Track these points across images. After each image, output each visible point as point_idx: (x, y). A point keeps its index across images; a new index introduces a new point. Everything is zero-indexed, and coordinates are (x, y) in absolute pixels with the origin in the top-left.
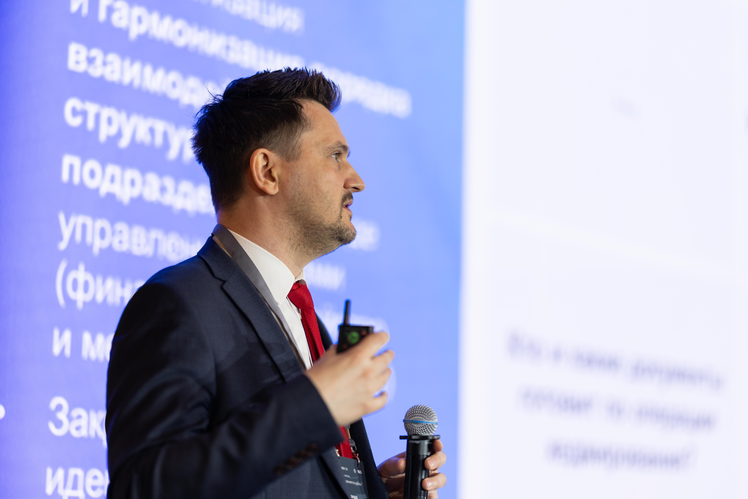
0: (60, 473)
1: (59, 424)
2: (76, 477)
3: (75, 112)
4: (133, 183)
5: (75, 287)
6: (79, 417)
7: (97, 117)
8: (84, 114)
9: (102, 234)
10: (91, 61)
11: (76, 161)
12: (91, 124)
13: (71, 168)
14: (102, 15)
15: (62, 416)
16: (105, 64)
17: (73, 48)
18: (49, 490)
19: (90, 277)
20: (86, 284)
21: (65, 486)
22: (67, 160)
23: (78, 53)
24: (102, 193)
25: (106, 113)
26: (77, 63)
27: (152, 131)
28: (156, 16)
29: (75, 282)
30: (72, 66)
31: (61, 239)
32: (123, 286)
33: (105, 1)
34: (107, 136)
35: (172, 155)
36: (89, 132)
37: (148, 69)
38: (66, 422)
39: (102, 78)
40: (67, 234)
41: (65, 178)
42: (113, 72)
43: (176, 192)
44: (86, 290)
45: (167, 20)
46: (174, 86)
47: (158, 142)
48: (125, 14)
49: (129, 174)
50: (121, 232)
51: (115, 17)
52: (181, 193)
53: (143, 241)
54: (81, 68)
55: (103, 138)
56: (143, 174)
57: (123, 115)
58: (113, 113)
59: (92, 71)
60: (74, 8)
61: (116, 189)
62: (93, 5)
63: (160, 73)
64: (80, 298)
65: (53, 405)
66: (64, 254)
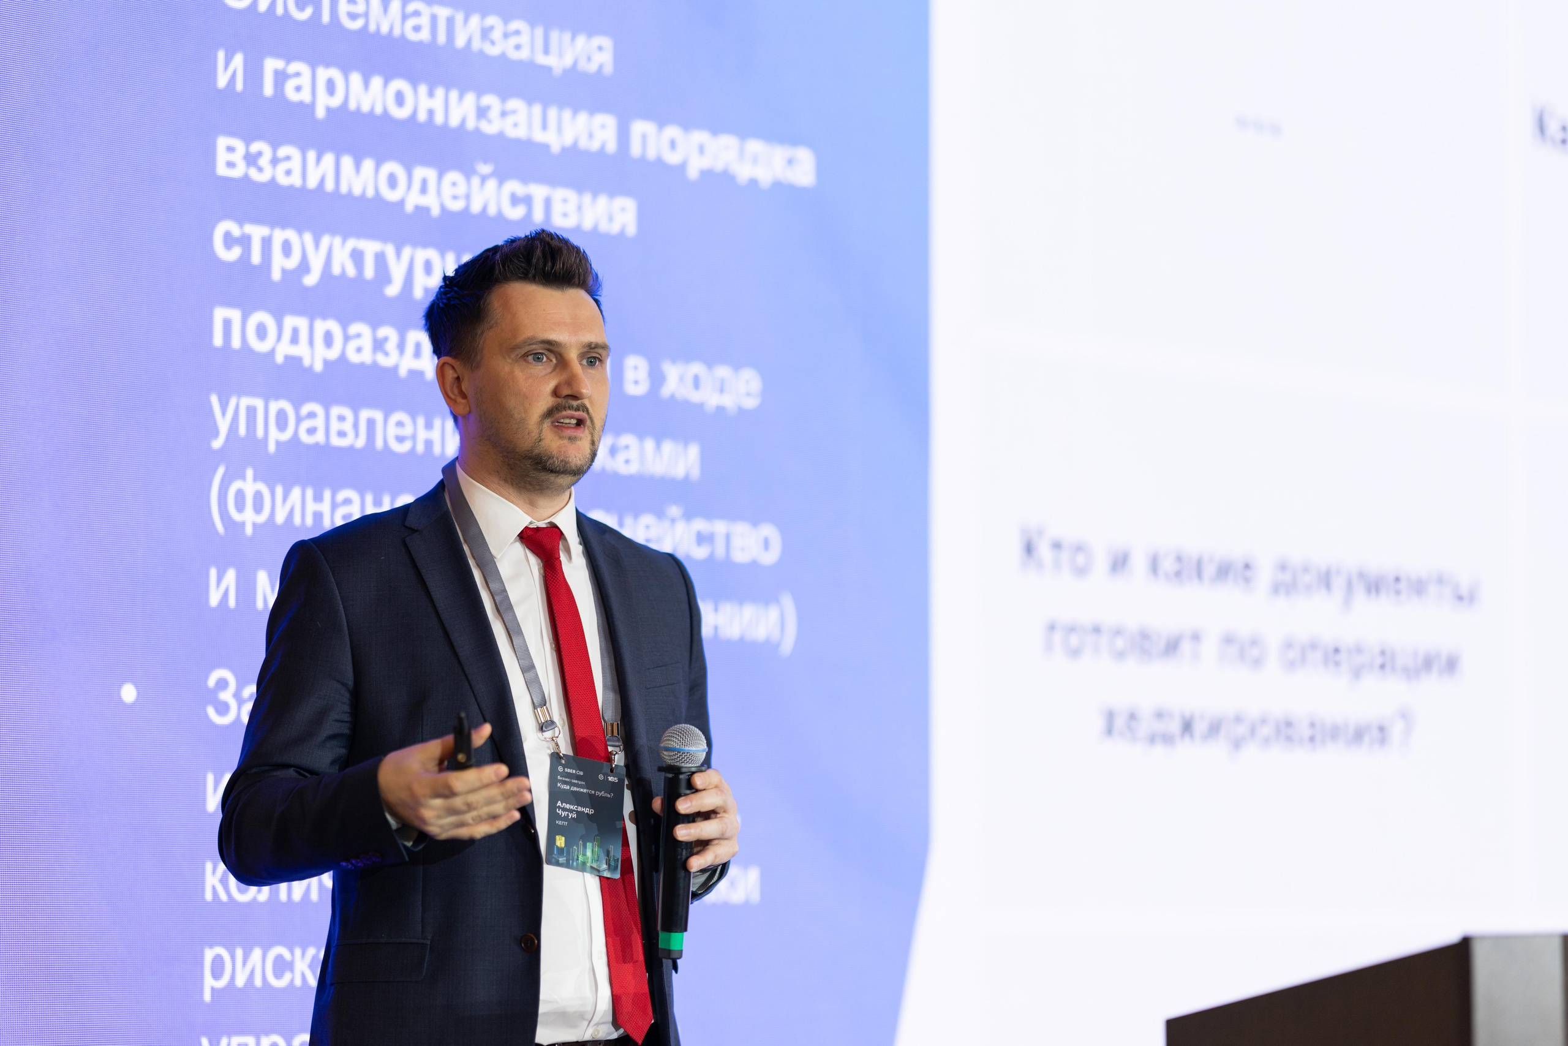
1: (223, 708)
3: (229, 241)
4: (328, 339)
5: (240, 505)
7: (267, 243)
8: (245, 241)
9: (282, 421)
10: (251, 159)
11: (235, 315)
12: (256, 258)
13: (227, 324)
14: (268, 90)
15: (226, 696)
16: (275, 161)
17: (222, 142)
18: (211, 807)
19: (262, 487)
20: (258, 496)
22: (220, 314)
23: (231, 149)
24: (279, 359)
25: (279, 236)
26: (231, 165)
27: (357, 257)
28: (356, 78)
29: (240, 495)
30: (222, 170)
31: (216, 434)
32: (318, 498)
33: (271, 65)
34: (284, 271)
35: (393, 290)
36: (255, 267)
37: (347, 162)
38: (233, 704)
39: (273, 181)
40: (223, 425)
41: (218, 341)
42: (288, 173)
43: (401, 347)
44: (258, 508)
45: (377, 82)
46: (392, 181)
47: (369, 272)
48: (305, 80)
49: (321, 326)
50: (312, 415)
51: (289, 86)
52: (410, 348)
53: (348, 426)
54: (238, 172)
55: (276, 275)
56: (345, 325)
57: (308, 237)
58: (291, 234)
59: (253, 173)
60: (222, 81)
61: (301, 350)
62: (254, 73)
63: (368, 165)
64: (249, 518)
65: (211, 682)
66: (221, 456)
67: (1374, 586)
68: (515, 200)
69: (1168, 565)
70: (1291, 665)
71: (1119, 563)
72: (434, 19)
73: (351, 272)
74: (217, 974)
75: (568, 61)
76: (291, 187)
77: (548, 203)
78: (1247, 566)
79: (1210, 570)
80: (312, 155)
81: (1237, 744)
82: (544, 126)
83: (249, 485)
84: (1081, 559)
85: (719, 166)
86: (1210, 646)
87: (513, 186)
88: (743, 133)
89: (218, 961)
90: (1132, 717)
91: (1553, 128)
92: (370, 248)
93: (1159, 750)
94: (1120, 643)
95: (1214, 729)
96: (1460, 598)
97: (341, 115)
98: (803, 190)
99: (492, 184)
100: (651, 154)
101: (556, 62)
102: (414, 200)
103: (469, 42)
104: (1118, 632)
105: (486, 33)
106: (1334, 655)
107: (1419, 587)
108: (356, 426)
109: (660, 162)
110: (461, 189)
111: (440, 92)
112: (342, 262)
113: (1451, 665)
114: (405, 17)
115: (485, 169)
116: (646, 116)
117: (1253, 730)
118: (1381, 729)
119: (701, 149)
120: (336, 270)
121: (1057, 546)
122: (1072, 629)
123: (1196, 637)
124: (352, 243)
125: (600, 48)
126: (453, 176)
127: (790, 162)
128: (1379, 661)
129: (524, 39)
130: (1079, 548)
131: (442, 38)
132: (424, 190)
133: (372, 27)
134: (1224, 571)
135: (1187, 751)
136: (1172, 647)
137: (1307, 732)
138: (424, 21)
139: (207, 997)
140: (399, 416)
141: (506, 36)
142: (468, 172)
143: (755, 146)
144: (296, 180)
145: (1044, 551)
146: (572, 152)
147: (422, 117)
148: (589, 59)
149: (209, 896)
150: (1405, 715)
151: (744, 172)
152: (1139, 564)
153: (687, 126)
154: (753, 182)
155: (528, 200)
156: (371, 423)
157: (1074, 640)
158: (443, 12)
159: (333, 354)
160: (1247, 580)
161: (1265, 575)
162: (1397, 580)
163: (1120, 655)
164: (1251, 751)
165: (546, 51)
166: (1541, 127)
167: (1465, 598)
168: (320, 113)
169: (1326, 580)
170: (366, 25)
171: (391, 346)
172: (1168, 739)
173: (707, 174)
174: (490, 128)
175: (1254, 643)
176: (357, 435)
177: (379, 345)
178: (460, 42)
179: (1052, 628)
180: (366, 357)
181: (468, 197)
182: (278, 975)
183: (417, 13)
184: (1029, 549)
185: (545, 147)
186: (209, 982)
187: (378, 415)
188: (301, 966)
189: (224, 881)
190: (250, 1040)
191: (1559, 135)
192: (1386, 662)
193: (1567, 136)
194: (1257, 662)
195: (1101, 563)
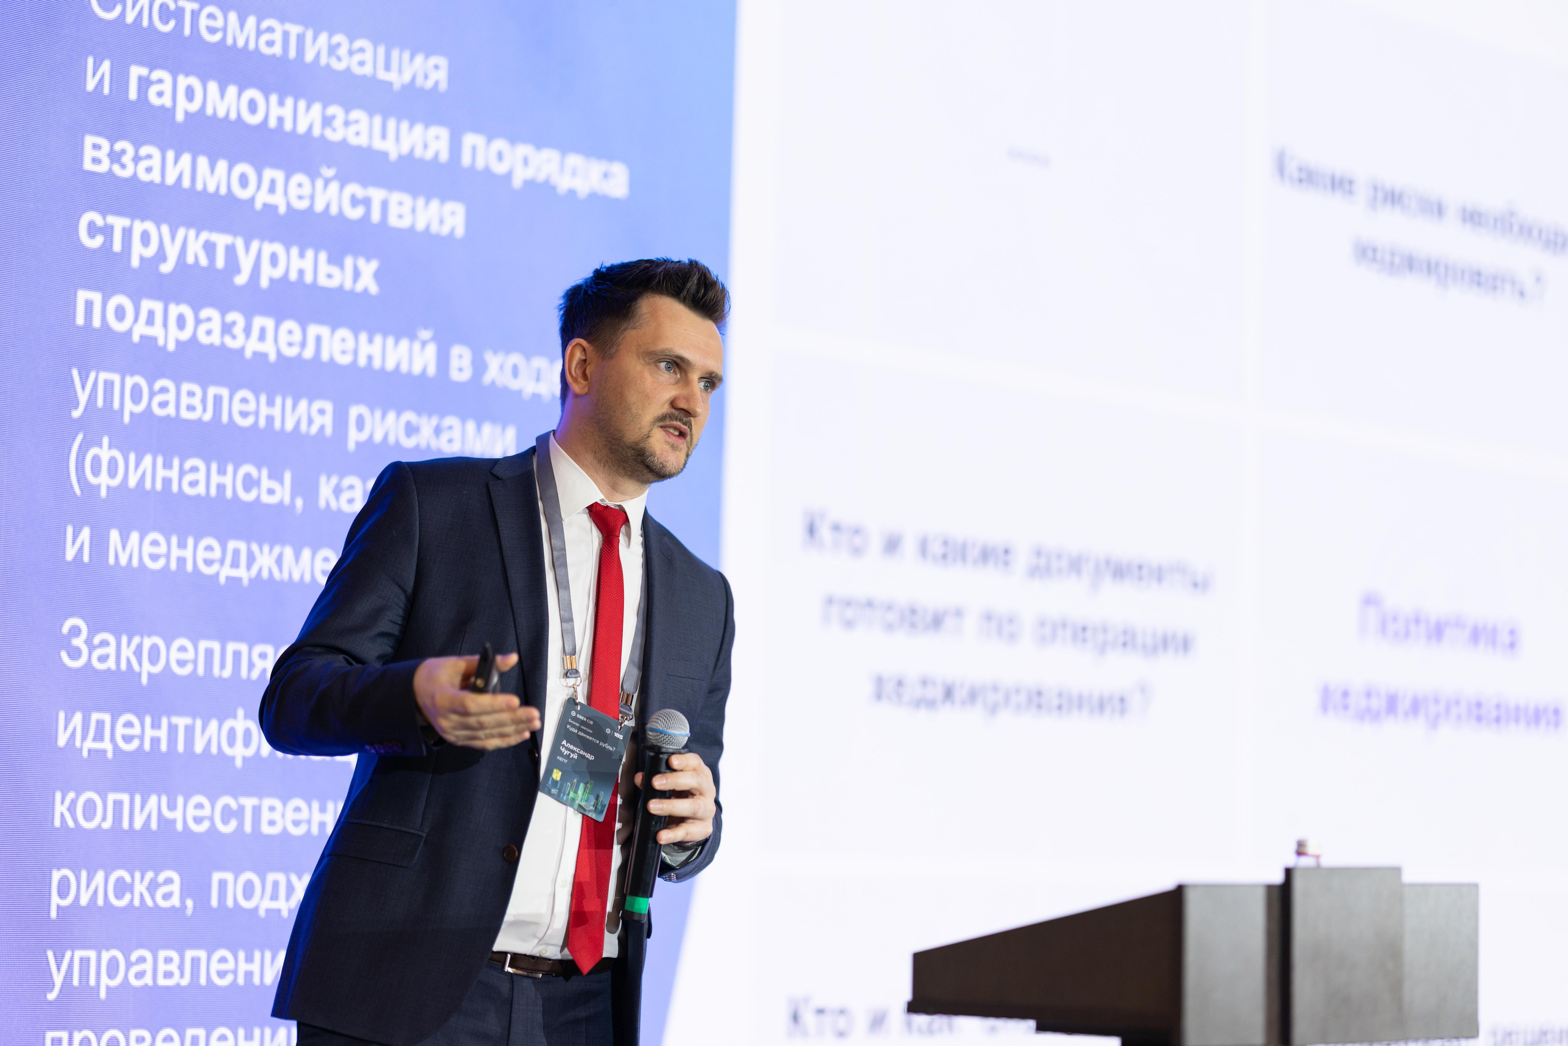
0: (78, 718)
1: (75, 654)
2: (100, 724)
4: (181, 322)
5: (96, 470)
6: (104, 643)
7: (127, 233)
8: (107, 231)
9: (136, 395)
10: (115, 157)
11: (96, 297)
12: (117, 247)
13: (89, 305)
14: (133, 95)
15: (78, 642)
16: (137, 159)
17: (89, 140)
18: (62, 741)
19: (116, 454)
20: (113, 462)
21: (84, 738)
22: (82, 296)
23: (96, 147)
24: (136, 338)
25: (139, 227)
26: (96, 161)
27: (210, 248)
28: (213, 87)
29: (96, 460)
30: (88, 165)
31: (76, 404)
32: (167, 465)
33: (136, 72)
34: (142, 259)
35: (241, 279)
36: (116, 254)
37: (203, 162)
38: (85, 650)
39: (135, 177)
40: (83, 398)
41: (80, 320)
42: (149, 170)
43: (247, 331)
44: (112, 473)
45: (232, 90)
46: (244, 181)
47: (220, 263)
48: (167, 87)
49: (174, 310)
50: (164, 390)
51: (152, 91)
52: (255, 332)
53: (196, 401)
54: (103, 168)
55: (135, 262)
56: (196, 310)
57: (165, 229)
58: (150, 226)
59: (116, 169)
60: (91, 85)
61: (157, 331)
62: (120, 78)
63: (222, 165)
64: (103, 481)
65: (65, 630)
66: (80, 424)
67: (1119, 571)
68: (355, 201)
69: (936, 548)
70: (1042, 640)
71: (892, 545)
72: (286, 35)
73: (204, 261)
74: (63, 893)
75: (407, 78)
76: (151, 183)
77: (385, 205)
78: (1007, 552)
79: (974, 553)
80: (170, 155)
81: (993, 710)
82: (384, 136)
83: (105, 453)
84: (857, 541)
85: (541, 177)
86: (971, 623)
87: (354, 189)
88: (564, 149)
89: (64, 882)
90: (900, 683)
91: (1292, 167)
92: (222, 240)
93: (922, 714)
94: (891, 617)
95: (973, 696)
96: (1195, 585)
97: (197, 119)
98: (615, 201)
99: (334, 186)
100: (480, 164)
101: (396, 78)
102: (263, 198)
103: (318, 55)
104: (889, 608)
105: (333, 49)
106: (1081, 633)
107: (1159, 575)
108: (204, 401)
109: (487, 171)
110: (307, 190)
111: (289, 102)
112: (196, 252)
113: (1186, 645)
114: (259, 33)
115: (329, 173)
116: (477, 129)
117: (1007, 698)
118: (1122, 700)
119: (526, 161)
120: (190, 260)
121: (836, 528)
122: (848, 603)
123: (959, 613)
124: (205, 236)
125: (436, 67)
126: (299, 178)
127: (606, 175)
128: (1121, 639)
129: (368, 56)
130: (857, 531)
131: (292, 54)
132: (272, 189)
133: (229, 41)
134: (986, 555)
135: (949, 716)
136: (937, 622)
137: (1055, 702)
138: (277, 37)
139: (53, 914)
140: (244, 393)
141: (351, 53)
142: (313, 175)
143: (574, 160)
144: (155, 177)
145: (825, 533)
146: (408, 159)
147: (272, 123)
148: (426, 77)
149: (57, 823)
150: (1143, 689)
151: (564, 183)
152: (909, 546)
153: (513, 139)
154: (572, 193)
155: (367, 202)
156: (218, 399)
157: (850, 613)
158: (294, 30)
159: (185, 335)
160: (1006, 563)
161: (1022, 559)
162: (1140, 567)
163: (890, 627)
164: (1005, 718)
165: (387, 68)
166: (1281, 168)
167: (1200, 585)
168: (180, 117)
169: (1076, 565)
170: (224, 39)
171: (238, 330)
172: (931, 704)
173: (530, 184)
174: (334, 135)
175: (1011, 621)
176: (205, 410)
177: (227, 329)
178: (309, 57)
179: (830, 601)
180: (215, 339)
181: (312, 197)
182: (119, 896)
183: (270, 30)
184: (811, 530)
185: (385, 155)
186: (55, 900)
187: (224, 392)
188: (140, 888)
189: (72, 809)
190: (92, 954)
191: (1296, 175)
192: (1128, 640)
193: (1304, 176)
194: (1013, 637)
195: (876, 544)
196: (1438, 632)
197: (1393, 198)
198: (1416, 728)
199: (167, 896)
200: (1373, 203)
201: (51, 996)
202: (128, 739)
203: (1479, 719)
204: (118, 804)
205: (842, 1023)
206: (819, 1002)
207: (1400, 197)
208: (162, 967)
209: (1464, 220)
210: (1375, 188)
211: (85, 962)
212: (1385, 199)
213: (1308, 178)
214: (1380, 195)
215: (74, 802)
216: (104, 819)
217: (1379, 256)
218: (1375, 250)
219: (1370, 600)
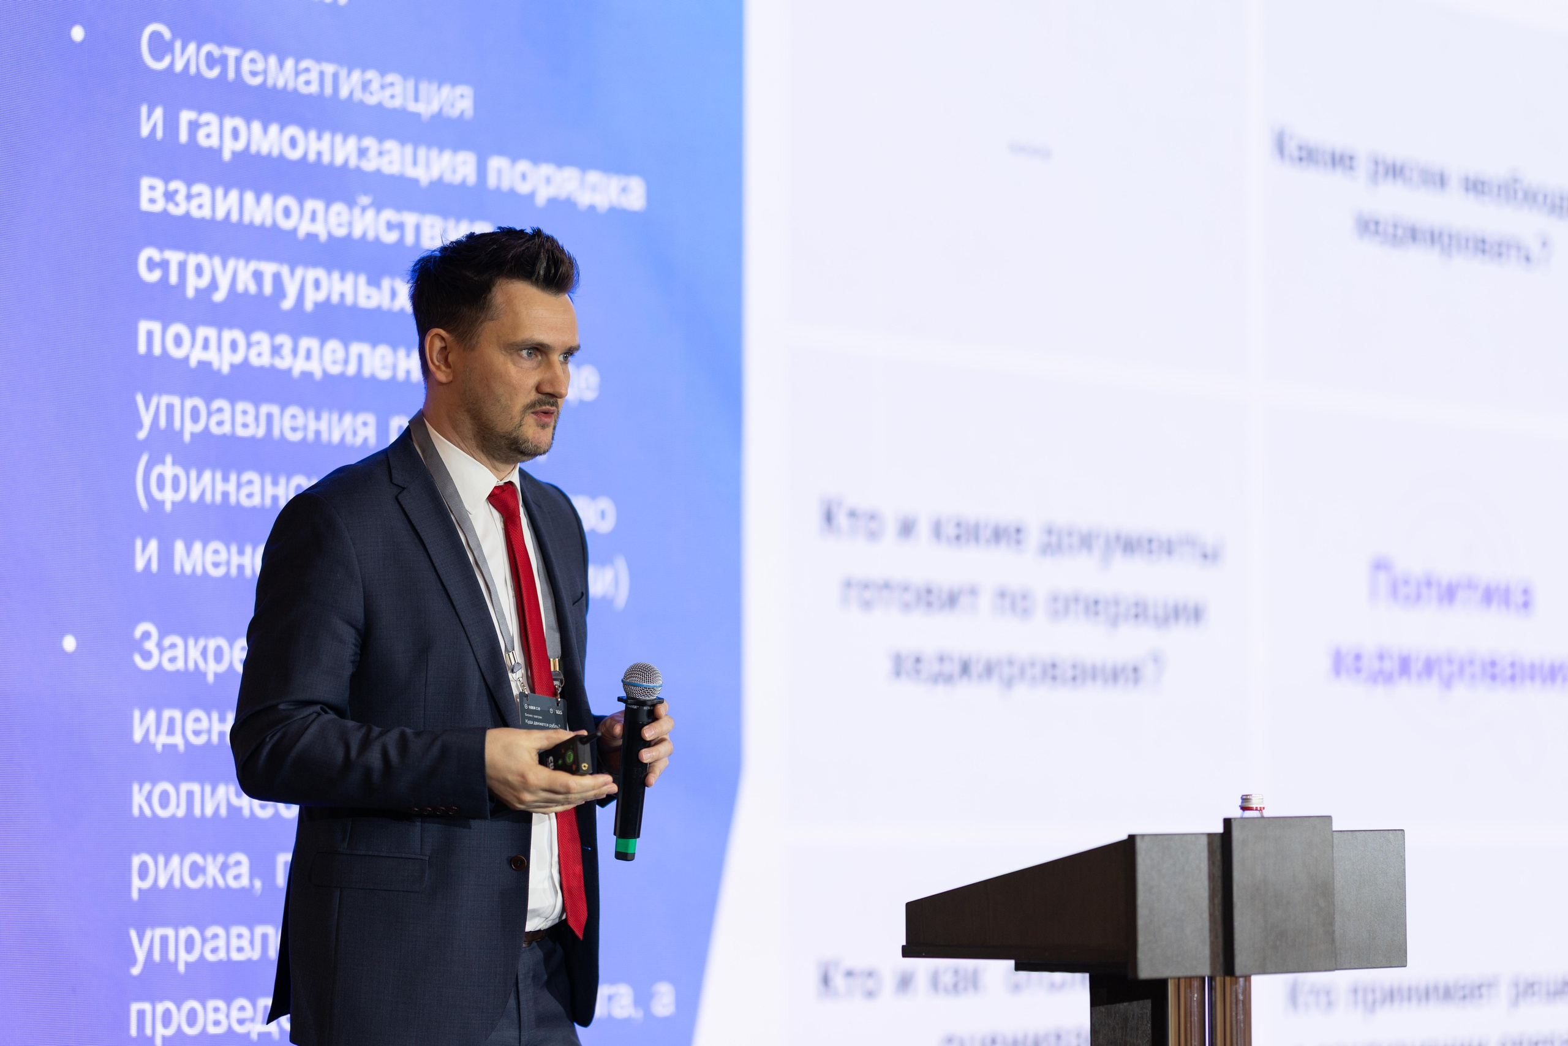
0: (151, 715)
1: (146, 656)
2: (171, 720)
3: (151, 265)
4: (234, 346)
5: (161, 486)
6: (173, 646)
7: (182, 266)
8: (164, 265)
9: (195, 415)
10: (170, 196)
11: (156, 327)
12: (173, 279)
13: (150, 335)
14: (183, 137)
15: (150, 645)
16: (189, 197)
17: (145, 182)
18: (138, 737)
19: (180, 471)
20: (176, 478)
21: (158, 734)
22: (144, 326)
23: (152, 188)
24: (193, 363)
25: (193, 260)
26: (152, 201)
27: (258, 276)
28: (256, 126)
29: (161, 478)
30: (145, 206)
31: (140, 426)
32: (226, 479)
33: (186, 116)
34: (197, 290)
35: (288, 304)
36: (173, 287)
37: (249, 197)
38: (156, 652)
39: (187, 215)
40: (147, 419)
41: (142, 348)
42: (200, 207)
43: (295, 351)
44: (176, 487)
45: (274, 129)
46: (287, 212)
47: (268, 289)
48: (214, 128)
49: (228, 335)
50: (220, 410)
51: (201, 135)
52: (302, 352)
53: (250, 419)
54: (158, 207)
55: (190, 293)
56: (247, 334)
57: (217, 261)
58: (202, 259)
59: (172, 209)
60: (145, 131)
61: (211, 356)
62: (171, 124)
63: (267, 199)
64: (168, 497)
65: (138, 632)
66: (145, 445)
67: (1130, 546)
68: (390, 226)
69: (950, 530)
70: (1056, 615)
71: (907, 528)
72: (322, 74)
73: (253, 288)
74: (143, 875)
75: (434, 107)
76: (203, 220)
77: (418, 228)
78: (1018, 531)
79: (986, 533)
80: (220, 192)
81: (1009, 683)
82: (415, 163)
83: (168, 469)
84: (873, 526)
85: (563, 194)
86: (985, 601)
87: (388, 215)
88: (584, 164)
89: (144, 868)
90: (918, 660)
91: (1291, 147)
92: (269, 269)
93: (941, 689)
94: (909, 597)
95: (989, 670)
96: (1205, 556)
97: (244, 157)
98: (634, 214)
99: (370, 214)
100: (505, 185)
101: (425, 108)
102: (305, 228)
103: (351, 94)
104: (906, 589)
105: (365, 85)
106: (1093, 607)
107: (1169, 548)
108: (257, 418)
109: (512, 193)
110: (345, 218)
111: (327, 137)
112: (245, 282)
113: (1197, 614)
114: (297, 74)
115: (365, 200)
116: (501, 152)
117: (1022, 671)
118: (1135, 670)
119: (548, 180)
120: (240, 288)
121: (852, 514)
122: (866, 586)
123: (973, 592)
124: (253, 265)
125: (462, 96)
126: (338, 207)
127: (624, 190)
128: (1133, 611)
129: (398, 90)
130: (873, 517)
131: (328, 90)
132: (313, 218)
133: (270, 83)
134: (998, 535)
135: (967, 691)
136: (952, 600)
137: (1070, 673)
138: (314, 76)
139: (135, 895)
140: (293, 410)
141: (383, 87)
142: (351, 203)
143: (594, 177)
144: (206, 213)
145: (842, 520)
146: (438, 185)
147: (312, 157)
148: (453, 106)
149: (136, 811)
150: (1157, 659)
151: (584, 199)
152: (924, 529)
153: (536, 160)
154: (592, 208)
155: (401, 226)
156: (269, 417)
157: (867, 595)
158: (329, 69)
159: (238, 358)
160: (1018, 542)
161: (1034, 537)
162: (1150, 541)
163: (906, 607)
164: (1021, 691)
165: (416, 99)
166: (1281, 147)
167: (1209, 556)
168: (227, 156)
169: (1086, 541)
170: (265, 82)
171: (287, 350)
172: (948, 679)
173: (553, 202)
174: (370, 165)
175: (1024, 597)
176: (258, 426)
177: (276, 350)
178: (344, 93)
179: (848, 584)
180: (266, 360)
181: (350, 224)
182: (193, 877)
183: (307, 70)
184: (829, 517)
185: (415, 181)
186: (137, 884)
187: (275, 410)
188: (213, 870)
189: (149, 799)
190: (170, 932)
191: (1296, 154)
192: (1140, 612)
193: (1304, 154)
194: (1026, 613)
195: (891, 528)
196: (1450, 594)
197: (1395, 171)
198: (1431, 688)
199: (237, 877)
200: (1374, 178)
201: (136, 971)
202: (197, 733)
203: (1494, 677)
204: (190, 795)
205: (871, 984)
206: (849, 963)
207: (1402, 169)
208: (235, 943)
209: (1467, 189)
210: (1376, 163)
211: (164, 940)
212: (1387, 173)
213: (1308, 156)
214: (1381, 169)
215: (150, 793)
216: (178, 806)
217: (1381, 229)
218: (1377, 223)
219: (1380, 565)
